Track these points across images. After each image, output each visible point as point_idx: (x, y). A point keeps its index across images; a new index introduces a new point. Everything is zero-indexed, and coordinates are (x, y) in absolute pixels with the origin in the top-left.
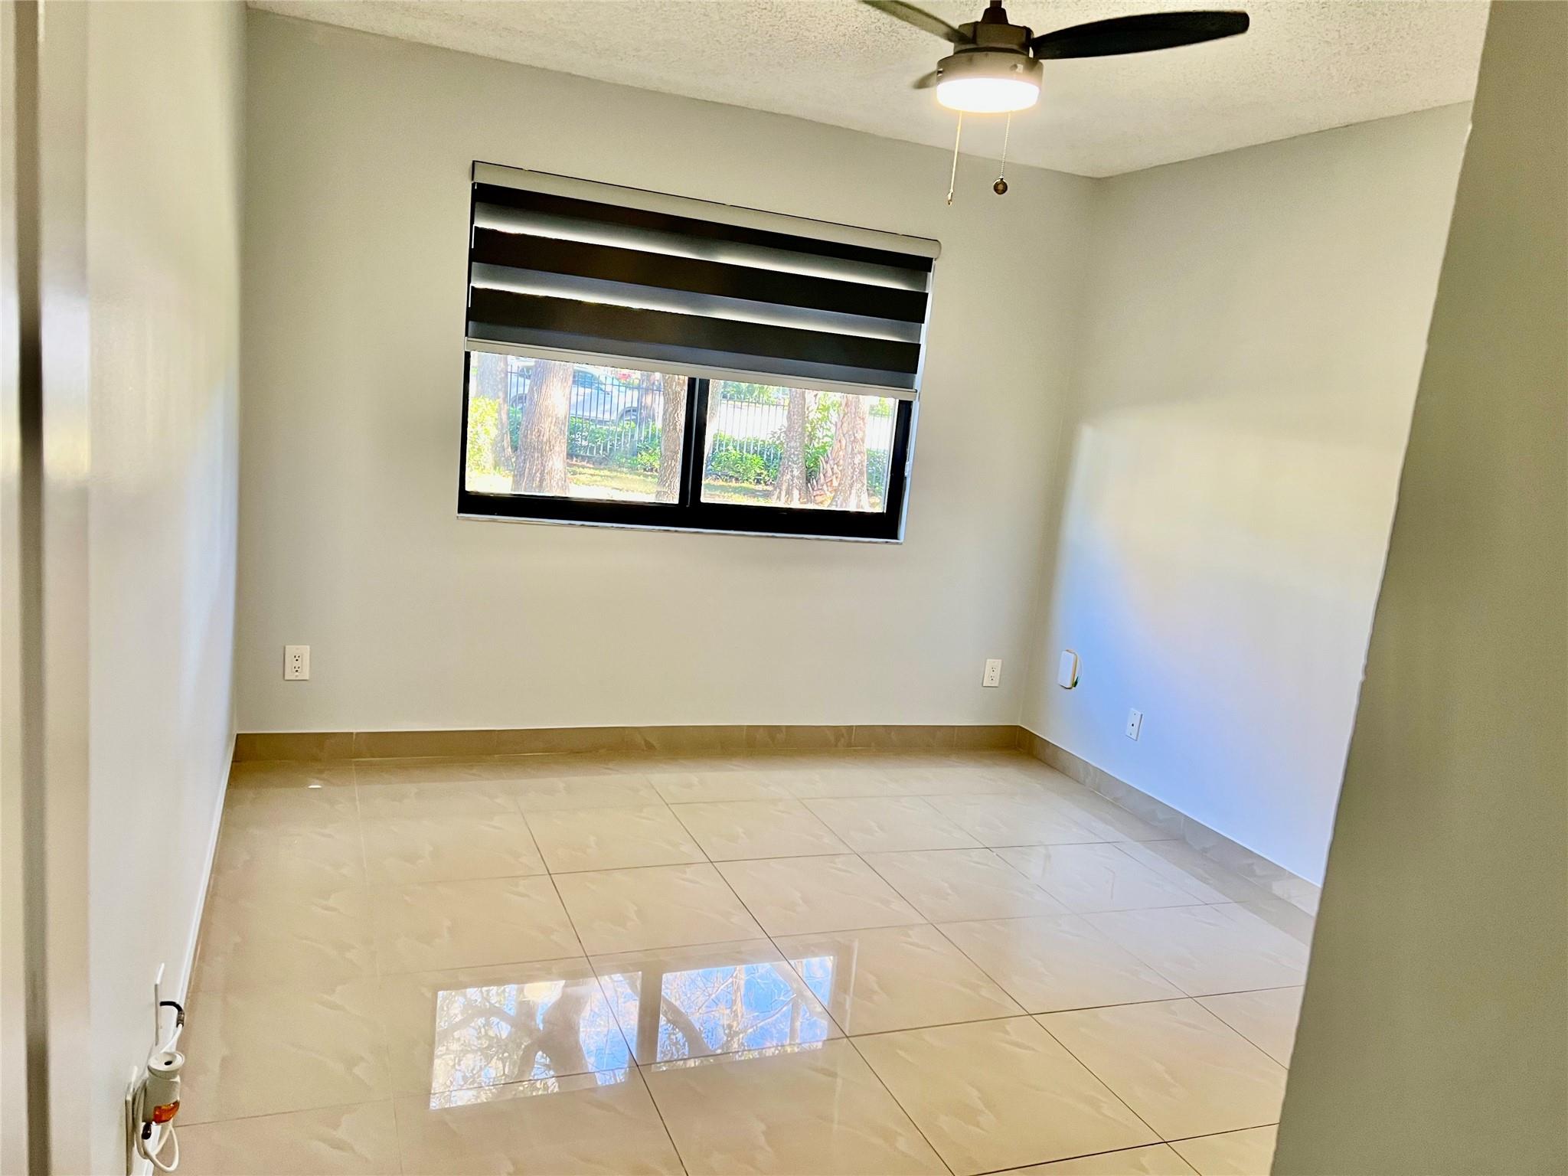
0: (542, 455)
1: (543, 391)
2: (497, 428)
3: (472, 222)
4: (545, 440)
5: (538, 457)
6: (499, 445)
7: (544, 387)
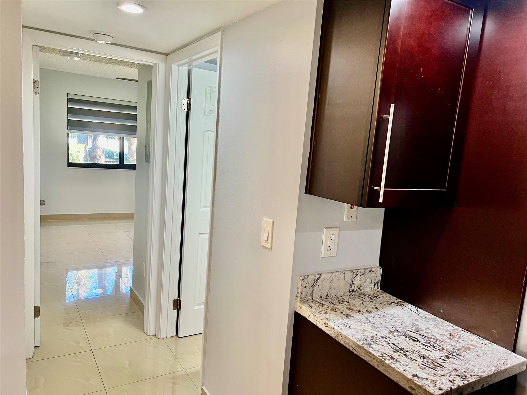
0: (97, 160)
1: (97, 141)
2: (85, 153)
3: (68, 106)
4: (98, 155)
5: (96, 160)
6: (86, 158)
7: (97, 140)
